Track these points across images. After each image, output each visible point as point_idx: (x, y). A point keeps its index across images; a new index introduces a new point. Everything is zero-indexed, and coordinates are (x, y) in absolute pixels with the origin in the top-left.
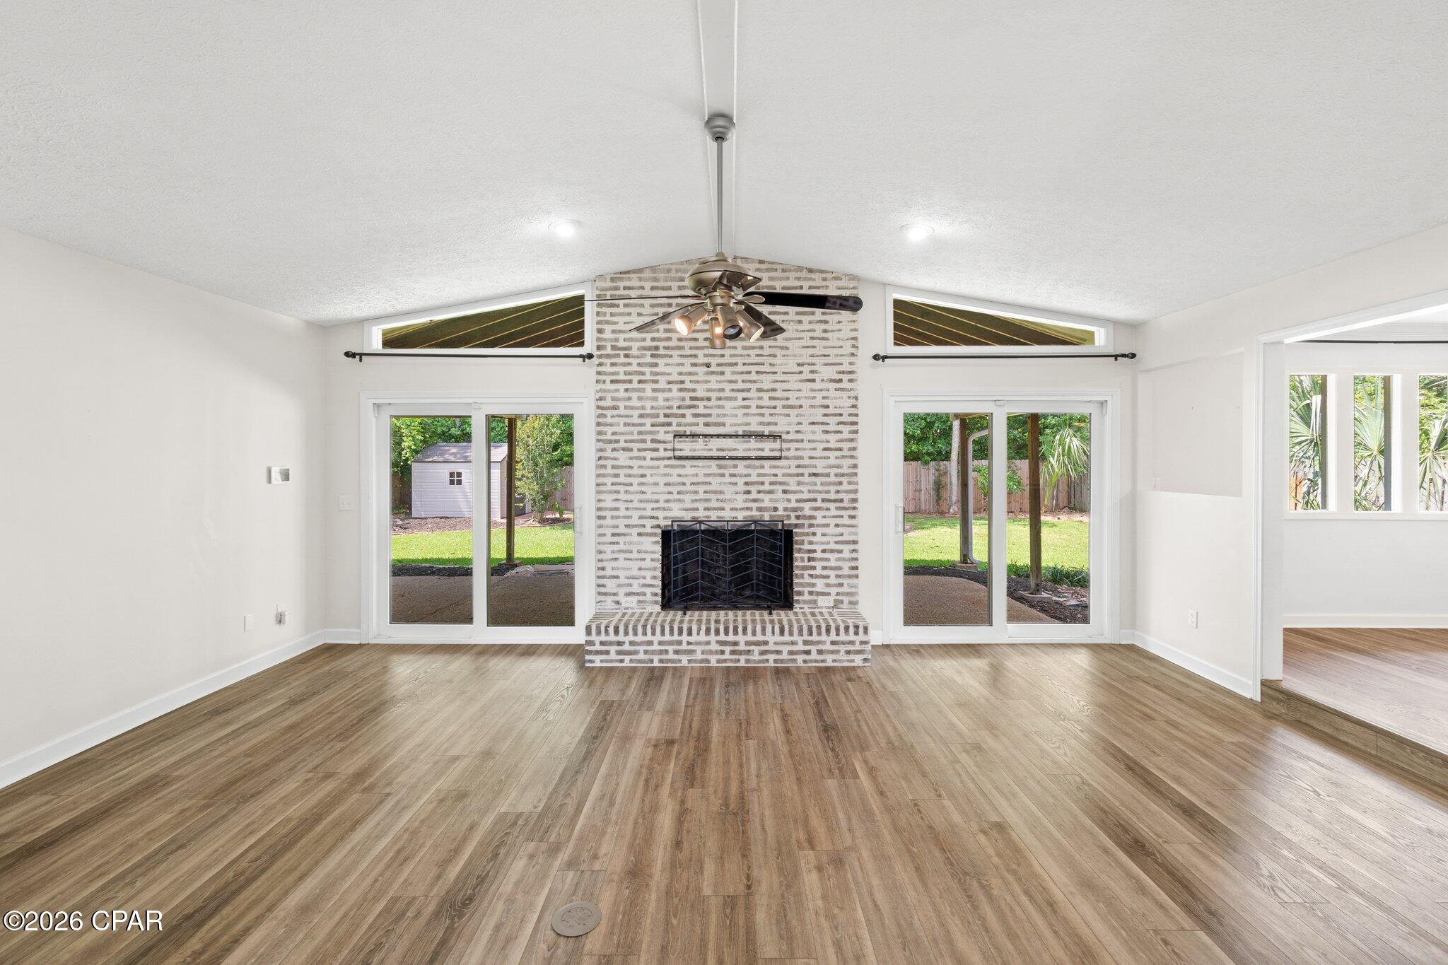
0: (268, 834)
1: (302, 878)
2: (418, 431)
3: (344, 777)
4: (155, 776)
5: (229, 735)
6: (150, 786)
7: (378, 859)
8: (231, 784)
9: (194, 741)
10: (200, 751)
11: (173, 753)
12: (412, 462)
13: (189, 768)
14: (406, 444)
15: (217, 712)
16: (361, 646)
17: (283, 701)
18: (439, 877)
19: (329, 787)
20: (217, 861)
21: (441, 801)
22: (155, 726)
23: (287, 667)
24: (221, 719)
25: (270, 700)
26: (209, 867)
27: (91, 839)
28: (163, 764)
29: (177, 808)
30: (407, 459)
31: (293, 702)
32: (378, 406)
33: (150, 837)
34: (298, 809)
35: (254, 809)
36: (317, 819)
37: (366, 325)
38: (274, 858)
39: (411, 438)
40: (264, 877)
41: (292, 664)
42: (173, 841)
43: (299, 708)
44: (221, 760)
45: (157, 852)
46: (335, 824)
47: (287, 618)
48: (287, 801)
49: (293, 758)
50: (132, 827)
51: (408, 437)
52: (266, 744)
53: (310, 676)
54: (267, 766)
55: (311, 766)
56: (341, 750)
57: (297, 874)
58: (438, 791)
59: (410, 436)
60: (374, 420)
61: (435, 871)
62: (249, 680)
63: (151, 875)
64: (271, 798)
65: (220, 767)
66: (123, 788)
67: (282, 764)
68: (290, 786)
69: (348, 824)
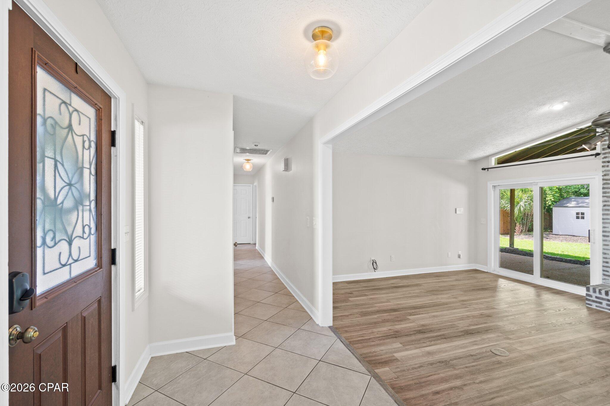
0: (435, 302)
1: (437, 312)
2: (556, 192)
3: (459, 300)
4: (419, 284)
5: (437, 282)
6: (417, 285)
7: (456, 317)
8: (433, 291)
9: (430, 280)
10: (430, 283)
11: (424, 281)
12: (553, 207)
13: (426, 285)
14: (549, 198)
15: (437, 276)
16: (487, 272)
17: (454, 279)
18: (468, 326)
19: (454, 300)
20: (423, 302)
21: (482, 315)
22: (423, 275)
23: (461, 272)
24: (437, 278)
25: (451, 278)
26: (421, 302)
27: (404, 289)
28: (421, 282)
29: (420, 291)
30: (550, 205)
31: (457, 280)
32: (494, 187)
33: (413, 293)
34: (443, 301)
35: (435, 297)
36: (447, 304)
37: (490, 157)
38: (434, 306)
39: (551, 195)
40: (430, 308)
41: (462, 272)
42: (417, 295)
43: (457, 282)
44: (433, 286)
45: (414, 296)
46: (450, 307)
47: (461, 256)
48: (442, 298)
49: (449, 291)
50: (411, 290)
51: (549, 195)
52: (445, 286)
53: (464, 276)
54: (442, 291)
55: (452, 294)
56: (462, 294)
57: (436, 311)
58: (483, 313)
59: (551, 194)
60: (493, 192)
61: (468, 325)
62: (449, 272)
63: (411, 299)
64: (440, 296)
65: (433, 287)
66: (413, 283)
67: (446, 291)
68: (445, 296)
69: (454, 308)
